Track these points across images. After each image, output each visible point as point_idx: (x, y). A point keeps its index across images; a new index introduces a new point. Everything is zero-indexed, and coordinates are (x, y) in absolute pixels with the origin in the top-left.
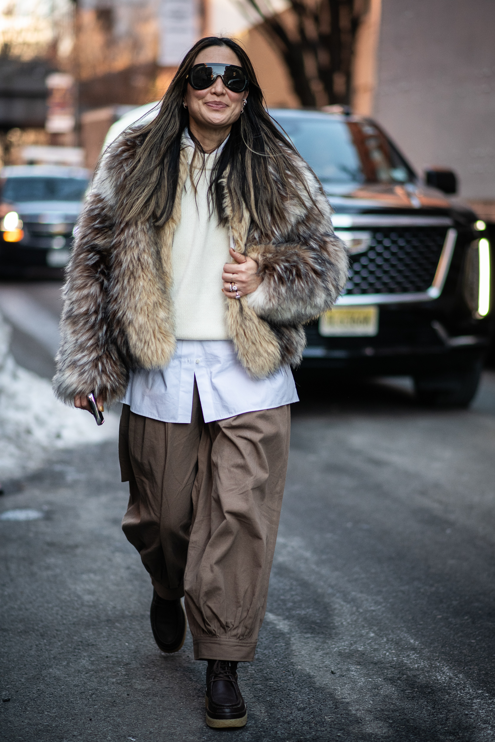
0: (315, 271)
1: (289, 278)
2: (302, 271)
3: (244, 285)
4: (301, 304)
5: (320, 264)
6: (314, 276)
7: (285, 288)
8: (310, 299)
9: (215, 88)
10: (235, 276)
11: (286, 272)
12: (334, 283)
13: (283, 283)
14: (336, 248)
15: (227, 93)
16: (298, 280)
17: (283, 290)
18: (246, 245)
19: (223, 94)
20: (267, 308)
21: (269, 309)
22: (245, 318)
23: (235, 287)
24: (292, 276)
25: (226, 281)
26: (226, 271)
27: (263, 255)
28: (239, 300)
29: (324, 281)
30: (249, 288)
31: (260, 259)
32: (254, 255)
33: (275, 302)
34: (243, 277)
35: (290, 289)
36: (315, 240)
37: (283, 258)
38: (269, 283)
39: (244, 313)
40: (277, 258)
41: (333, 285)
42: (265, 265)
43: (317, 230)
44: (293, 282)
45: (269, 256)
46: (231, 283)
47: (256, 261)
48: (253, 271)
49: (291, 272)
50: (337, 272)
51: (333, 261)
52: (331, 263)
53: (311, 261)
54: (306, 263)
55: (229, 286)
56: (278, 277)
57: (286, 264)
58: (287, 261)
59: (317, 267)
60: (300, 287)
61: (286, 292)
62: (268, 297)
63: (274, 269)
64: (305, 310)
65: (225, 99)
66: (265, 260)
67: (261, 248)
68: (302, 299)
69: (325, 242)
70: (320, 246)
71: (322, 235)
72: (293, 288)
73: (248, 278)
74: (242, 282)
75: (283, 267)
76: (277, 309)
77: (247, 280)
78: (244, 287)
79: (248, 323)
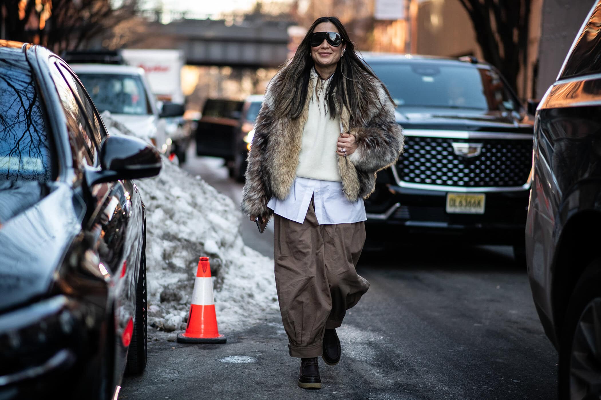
0: (386, 142)
1: (372, 145)
2: (379, 141)
3: (349, 149)
4: (378, 160)
5: (388, 138)
6: (385, 144)
7: (370, 150)
8: (383, 157)
9: (323, 45)
10: (344, 144)
11: (371, 142)
12: (396, 148)
13: (369, 148)
14: (397, 130)
15: (330, 47)
16: (377, 147)
17: (369, 151)
18: (349, 127)
19: (328, 48)
20: (360, 161)
21: (361, 162)
22: (349, 168)
23: (344, 150)
24: (374, 144)
25: (339, 146)
26: (339, 141)
27: (358, 133)
28: (345, 157)
29: (391, 147)
30: (351, 151)
31: (357, 134)
32: (353, 133)
33: (364, 158)
34: (349, 145)
35: (373, 151)
36: (385, 125)
37: (369, 134)
38: (362, 148)
39: (348, 165)
40: (366, 134)
41: (395, 150)
42: (359, 138)
43: (386, 120)
44: (374, 147)
45: (362, 133)
46: (342, 148)
47: (355, 136)
48: (353, 142)
49: (374, 142)
50: (397, 143)
51: (395, 137)
52: (394, 138)
53: (384, 136)
54: (381, 137)
55: (340, 149)
56: (366, 145)
57: (371, 138)
58: (372, 136)
59: (387, 139)
60: (378, 150)
61: (371, 153)
62: (361, 155)
63: (365, 140)
64: (380, 163)
65: (329, 51)
66: (360, 135)
67: (358, 129)
68: (379, 157)
69: (391, 126)
70: (388, 129)
71: (388, 123)
72: (374, 151)
73: (351, 145)
74: (348, 147)
75: (369, 139)
76: (366, 162)
77: (351, 146)
78: (349, 150)
79: (350, 170)
